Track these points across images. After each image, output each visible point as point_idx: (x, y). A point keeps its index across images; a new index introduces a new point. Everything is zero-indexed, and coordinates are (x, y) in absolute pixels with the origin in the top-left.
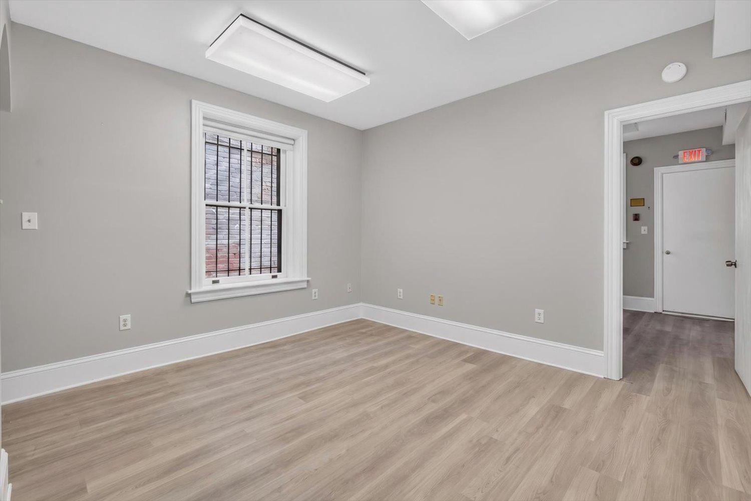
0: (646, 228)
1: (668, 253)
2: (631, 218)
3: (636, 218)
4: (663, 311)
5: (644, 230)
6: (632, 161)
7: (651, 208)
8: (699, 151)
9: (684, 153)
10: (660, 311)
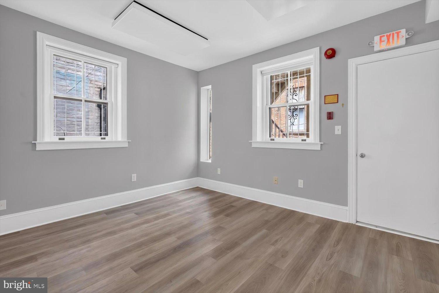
0: (339, 127)
1: (362, 156)
2: (325, 116)
3: (330, 116)
4: (357, 222)
5: (338, 130)
6: (326, 54)
7: (345, 105)
8: (398, 34)
9: (381, 37)
10: (354, 222)
